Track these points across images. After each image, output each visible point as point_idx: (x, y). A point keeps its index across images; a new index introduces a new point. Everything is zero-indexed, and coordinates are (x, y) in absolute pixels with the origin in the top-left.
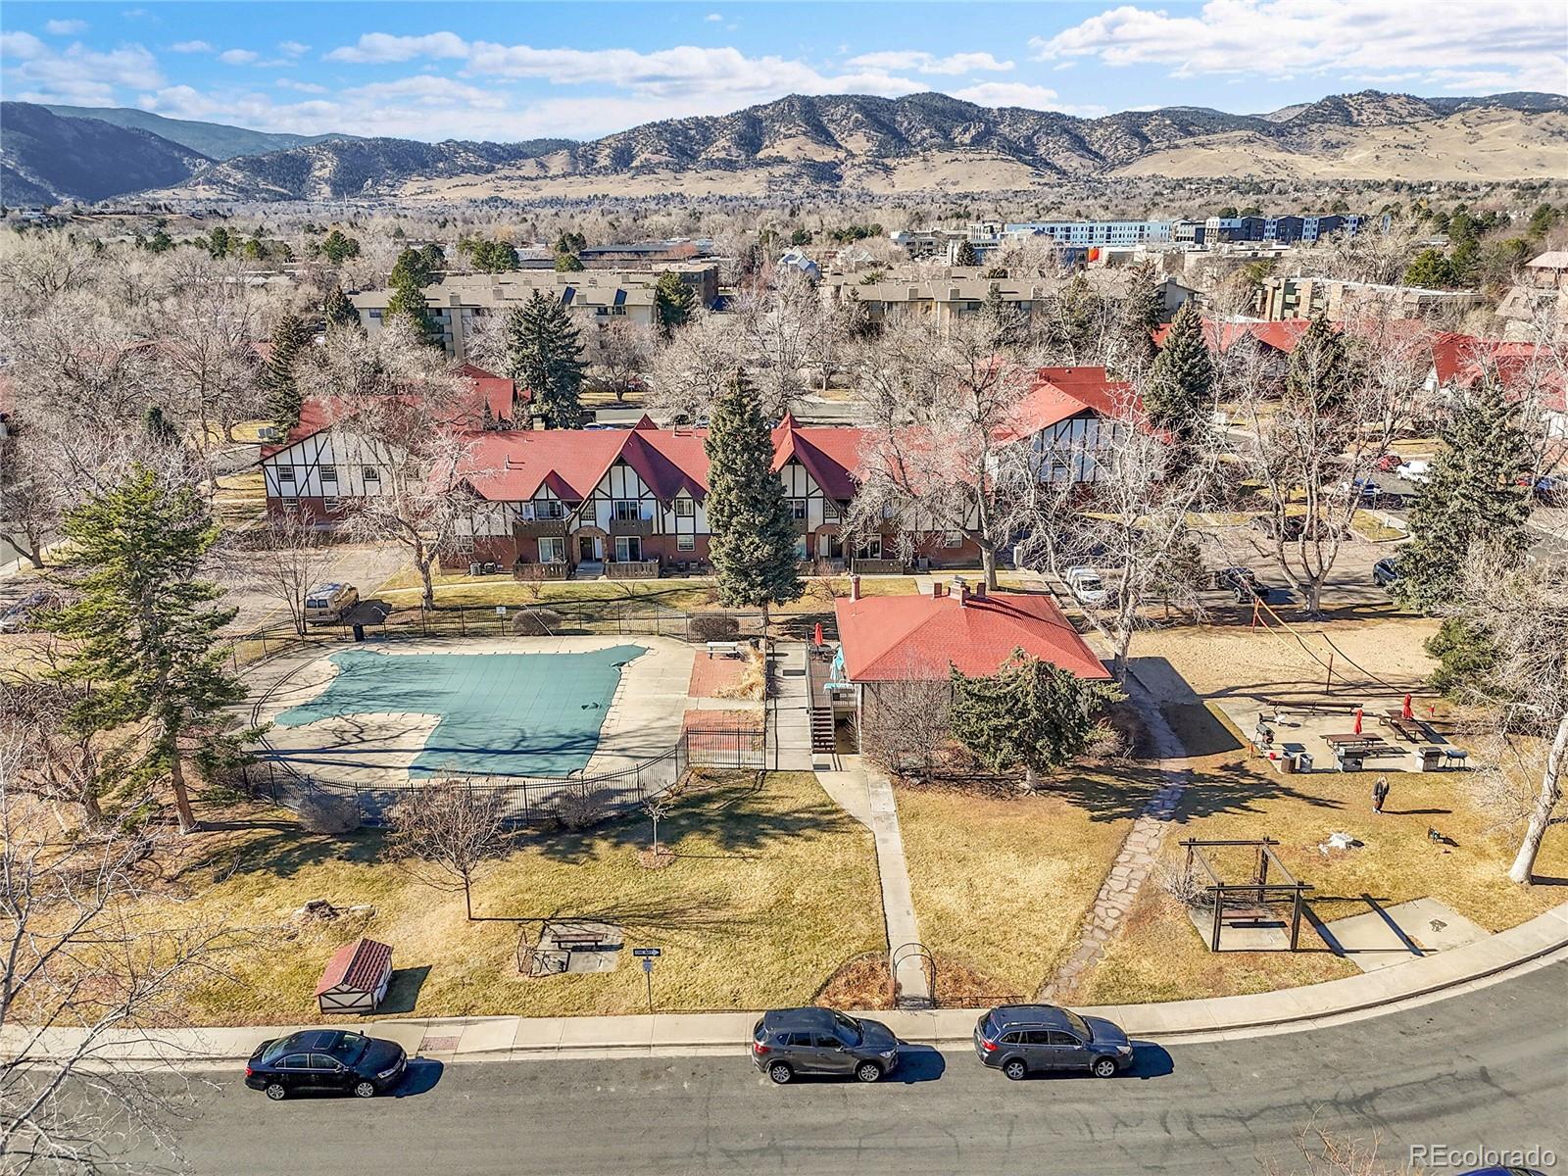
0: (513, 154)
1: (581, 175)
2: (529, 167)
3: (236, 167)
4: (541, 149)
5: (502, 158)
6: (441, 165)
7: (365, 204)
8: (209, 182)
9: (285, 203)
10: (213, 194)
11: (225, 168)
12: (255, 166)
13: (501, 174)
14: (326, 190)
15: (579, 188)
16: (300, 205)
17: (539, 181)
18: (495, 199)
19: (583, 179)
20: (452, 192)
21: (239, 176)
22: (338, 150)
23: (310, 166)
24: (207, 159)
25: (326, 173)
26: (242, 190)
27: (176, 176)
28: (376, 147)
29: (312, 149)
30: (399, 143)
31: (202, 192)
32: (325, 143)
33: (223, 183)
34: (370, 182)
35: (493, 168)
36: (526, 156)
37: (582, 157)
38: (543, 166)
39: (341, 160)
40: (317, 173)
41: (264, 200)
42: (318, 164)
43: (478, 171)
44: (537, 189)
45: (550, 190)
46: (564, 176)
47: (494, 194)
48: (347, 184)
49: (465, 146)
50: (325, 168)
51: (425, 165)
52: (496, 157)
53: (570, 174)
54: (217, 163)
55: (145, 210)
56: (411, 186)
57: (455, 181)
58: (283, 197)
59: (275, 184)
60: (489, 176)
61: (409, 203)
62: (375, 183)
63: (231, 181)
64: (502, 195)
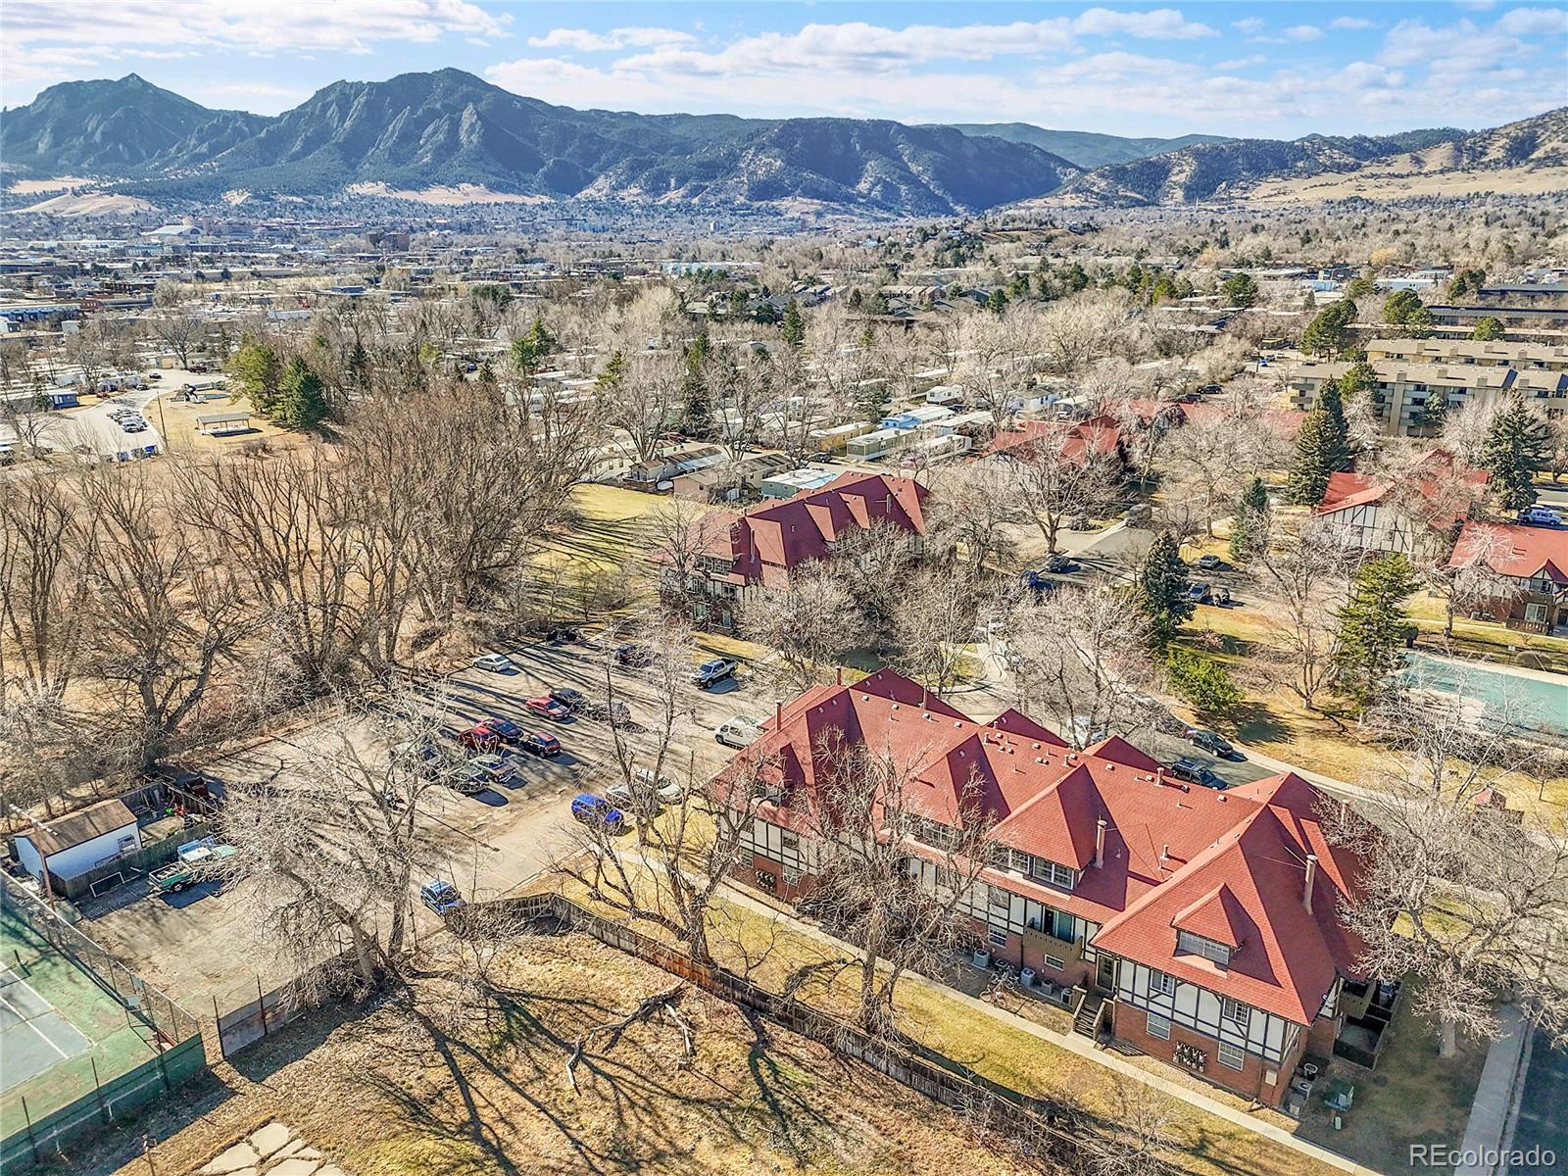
0: (1384, 149)
1: (1463, 170)
2: (1402, 163)
3: (1102, 176)
4: (1415, 144)
5: (1370, 152)
6: (1300, 164)
7: (1215, 208)
8: (1077, 190)
9: (1139, 209)
10: (1077, 203)
11: (1092, 177)
12: (1119, 174)
13: (1367, 171)
14: (1179, 194)
15: (1459, 185)
16: (1153, 212)
17: (1411, 178)
18: (1355, 199)
19: (1466, 175)
20: (1306, 193)
21: (1103, 184)
22: (1198, 155)
23: (1169, 171)
24: (1078, 168)
25: (1182, 178)
26: (1103, 198)
27: (1047, 185)
28: (1236, 149)
29: (1174, 155)
30: (1260, 144)
31: (1070, 200)
32: (1186, 146)
33: (1088, 190)
34: (1224, 185)
35: (1359, 166)
36: (1398, 151)
37: (1468, 150)
38: (1418, 161)
39: (1200, 163)
40: (1174, 179)
41: (1121, 206)
42: (1177, 169)
43: (1340, 168)
44: (1405, 187)
45: (1420, 188)
46: (1442, 172)
47: (1354, 193)
48: (1199, 189)
49: (1331, 143)
50: (1183, 173)
51: (1283, 165)
52: (1367, 151)
53: (1449, 170)
54: (1085, 172)
55: (1035, 226)
56: (1265, 188)
57: (1314, 180)
58: (1138, 203)
59: (1133, 190)
60: (1353, 175)
61: (1260, 205)
62: (1229, 186)
63: (1095, 189)
64: (1364, 195)
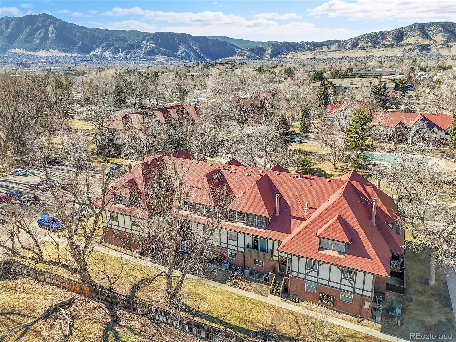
0: (320, 45)
1: (341, 50)
2: (325, 49)
3: (247, 51)
4: (329, 43)
5: (317, 46)
6: (300, 49)
7: (278, 60)
8: (241, 55)
9: (258, 60)
10: (241, 58)
11: (245, 51)
12: (252, 50)
13: (317, 51)
14: (269, 56)
15: (340, 55)
16: (262, 61)
17: (328, 53)
18: (314, 58)
19: (342, 52)
20: (302, 56)
21: (248, 53)
22: (273, 45)
23: (266, 50)
24: (240, 49)
25: (269, 52)
26: (248, 57)
27: (233, 54)
28: (283, 44)
29: (266, 45)
30: (289, 43)
31: (239, 58)
32: (270, 43)
33: (244, 55)
34: (280, 54)
35: (315, 49)
36: (325, 45)
37: (342, 45)
38: (329, 48)
39: (273, 48)
40: (267, 52)
41: (253, 59)
42: (268, 49)
43: (310, 50)
44: (327, 55)
45: (330, 55)
46: (335, 51)
47: (314, 57)
48: (274, 55)
49: (307, 43)
50: (269, 50)
51: (295, 49)
52: (316, 46)
53: (337, 50)
54: (243, 50)
55: (230, 62)
56: (291, 55)
57: (303, 53)
58: (258, 58)
59: (256, 55)
60: (313, 52)
61: (290, 60)
62: (282, 54)
63: (246, 54)
64: (316, 57)
